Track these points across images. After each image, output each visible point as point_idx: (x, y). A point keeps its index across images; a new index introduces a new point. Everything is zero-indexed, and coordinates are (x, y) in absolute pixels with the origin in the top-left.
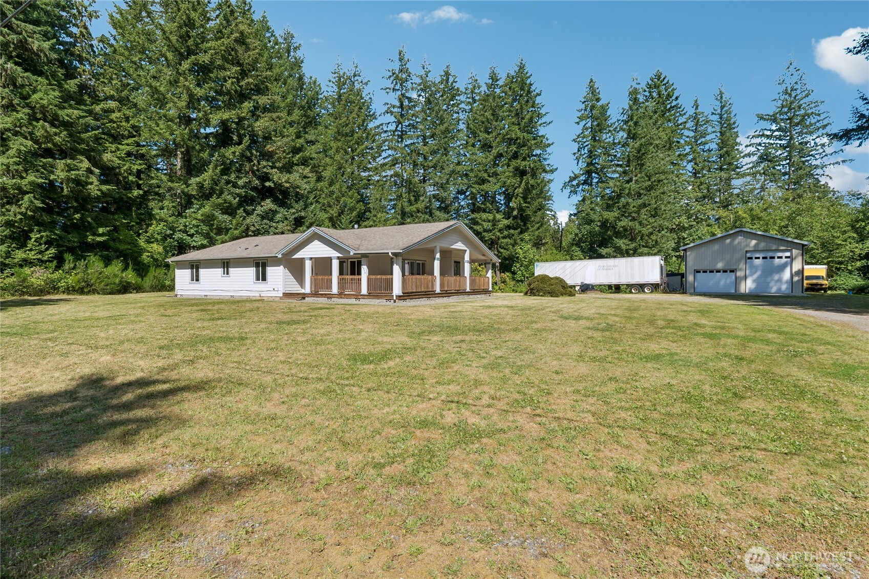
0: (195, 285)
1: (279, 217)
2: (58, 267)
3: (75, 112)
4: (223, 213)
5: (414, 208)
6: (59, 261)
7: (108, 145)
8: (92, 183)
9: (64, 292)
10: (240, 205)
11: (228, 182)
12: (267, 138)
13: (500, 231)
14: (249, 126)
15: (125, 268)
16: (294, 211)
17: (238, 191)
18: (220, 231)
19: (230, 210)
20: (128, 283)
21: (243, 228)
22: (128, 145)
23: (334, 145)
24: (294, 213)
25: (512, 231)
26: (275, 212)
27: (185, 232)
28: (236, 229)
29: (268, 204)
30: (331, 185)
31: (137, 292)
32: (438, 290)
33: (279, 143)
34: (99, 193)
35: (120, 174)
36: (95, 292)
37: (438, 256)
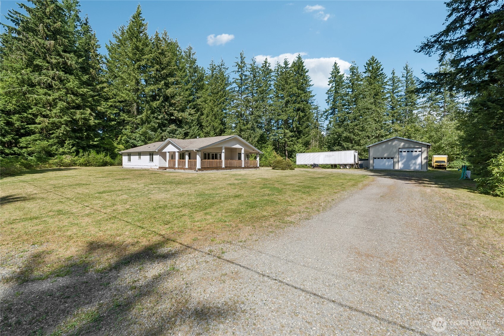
0: (129, 163)
1: (178, 132)
2: (76, 155)
3: (85, 89)
4: (152, 131)
5: (246, 127)
6: (77, 153)
7: (103, 102)
8: (91, 120)
9: (79, 166)
10: (159, 127)
11: (154, 117)
12: (173, 97)
13: (288, 138)
14: (164, 92)
15: (106, 156)
16: (184, 129)
17: (158, 121)
18: (150, 139)
19: (154, 130)
20: (107, 162)
21: (160, 137)
22: (111, 102)
23: (209, 98)
24: (184, 131)
25: (293, 138)
26: (176, 130)
27: (135, 140)
28: (157, 138)
29: (173, 127)
30: (207, 117)
31: (111, 166)
32: (223, 166)
33: (178, 99)
34: (94, 124)
35: (107, 115)
36: (91, 165)
37: (224, 151)
